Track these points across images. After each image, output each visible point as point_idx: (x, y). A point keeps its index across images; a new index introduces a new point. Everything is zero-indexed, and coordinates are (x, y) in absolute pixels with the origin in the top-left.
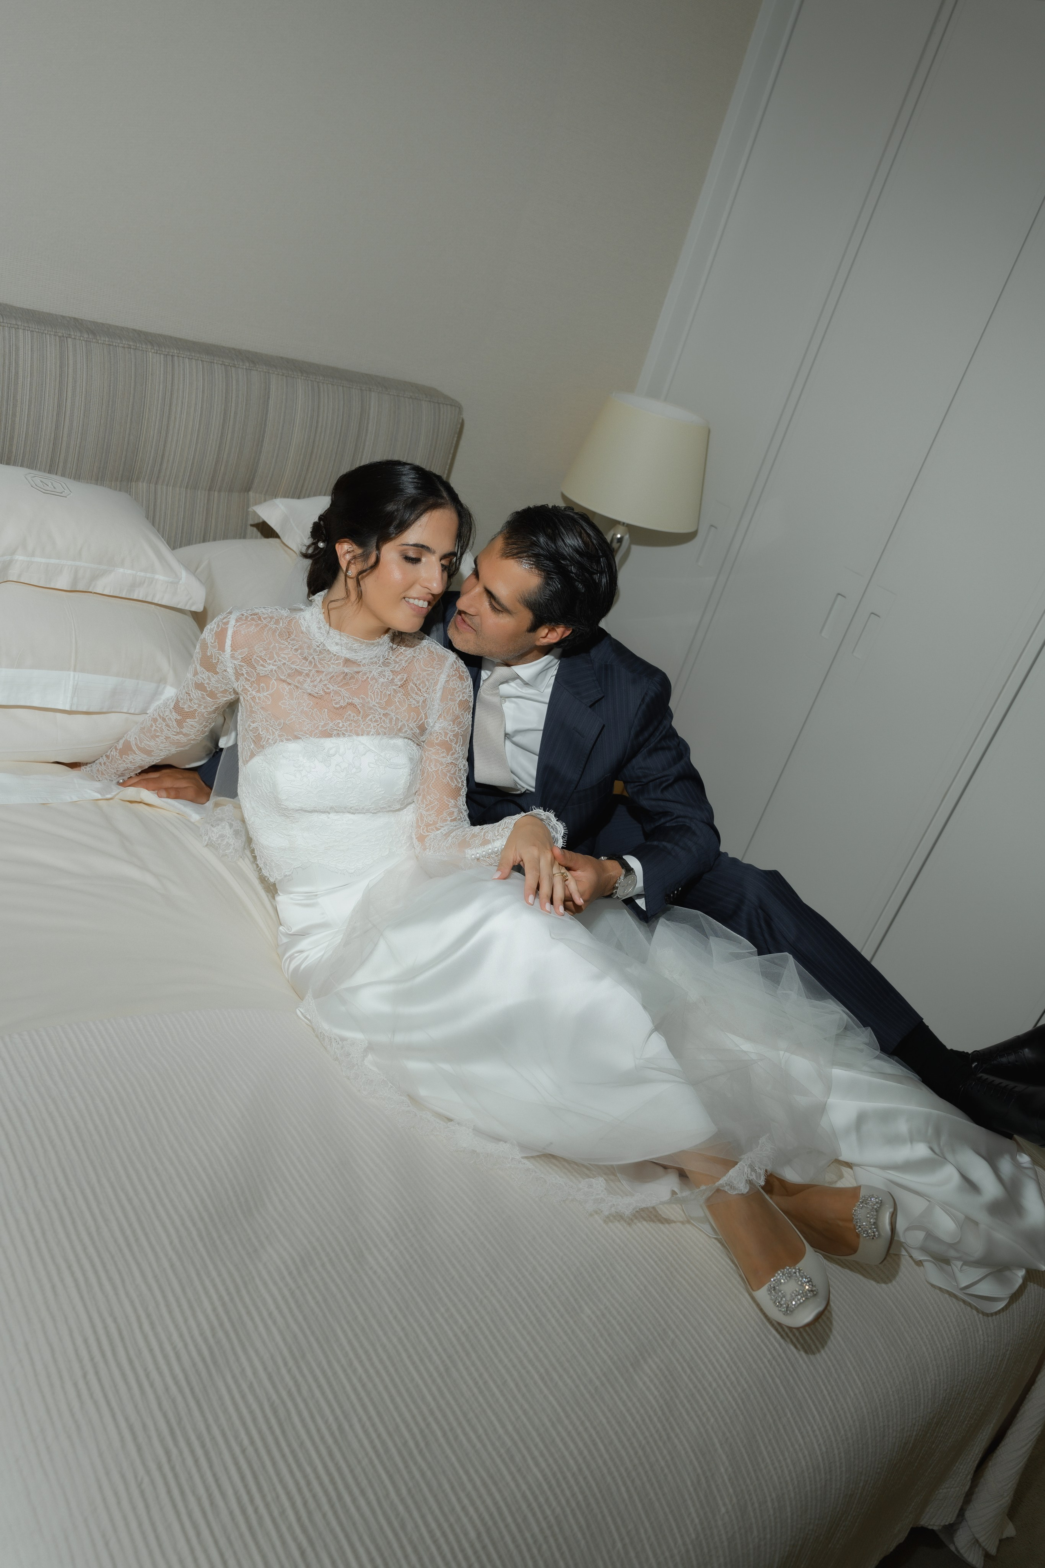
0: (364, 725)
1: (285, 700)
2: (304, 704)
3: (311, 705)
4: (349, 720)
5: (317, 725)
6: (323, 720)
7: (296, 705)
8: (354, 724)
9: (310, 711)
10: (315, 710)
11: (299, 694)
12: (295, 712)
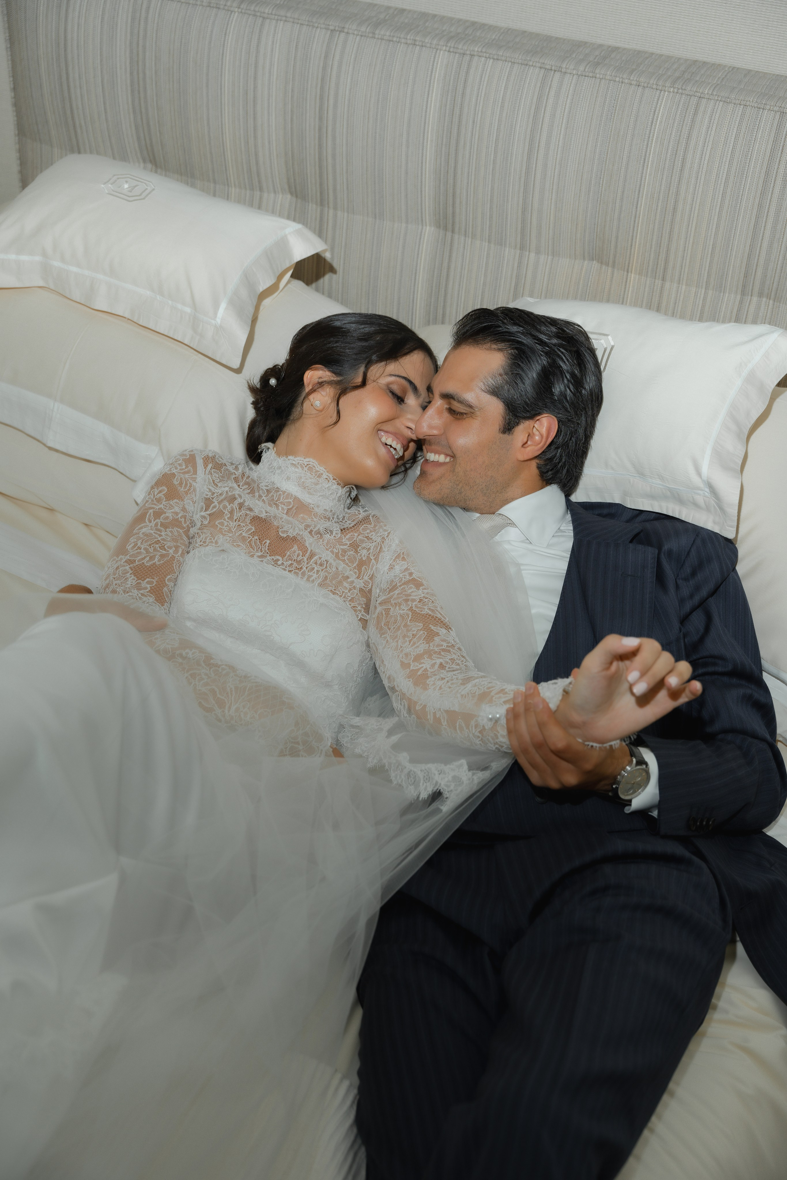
0: (307, 568)
1: (225, 520)
2: (244, 529)
3: (252, 531)
4: (291, 560)
5: (252, 554)
6: (261, 551)
7: (235, 527)
8: (295, 564)
9: (249, 538)
10: (256, 537)
11: (241, 516)
12: (231, 535)
